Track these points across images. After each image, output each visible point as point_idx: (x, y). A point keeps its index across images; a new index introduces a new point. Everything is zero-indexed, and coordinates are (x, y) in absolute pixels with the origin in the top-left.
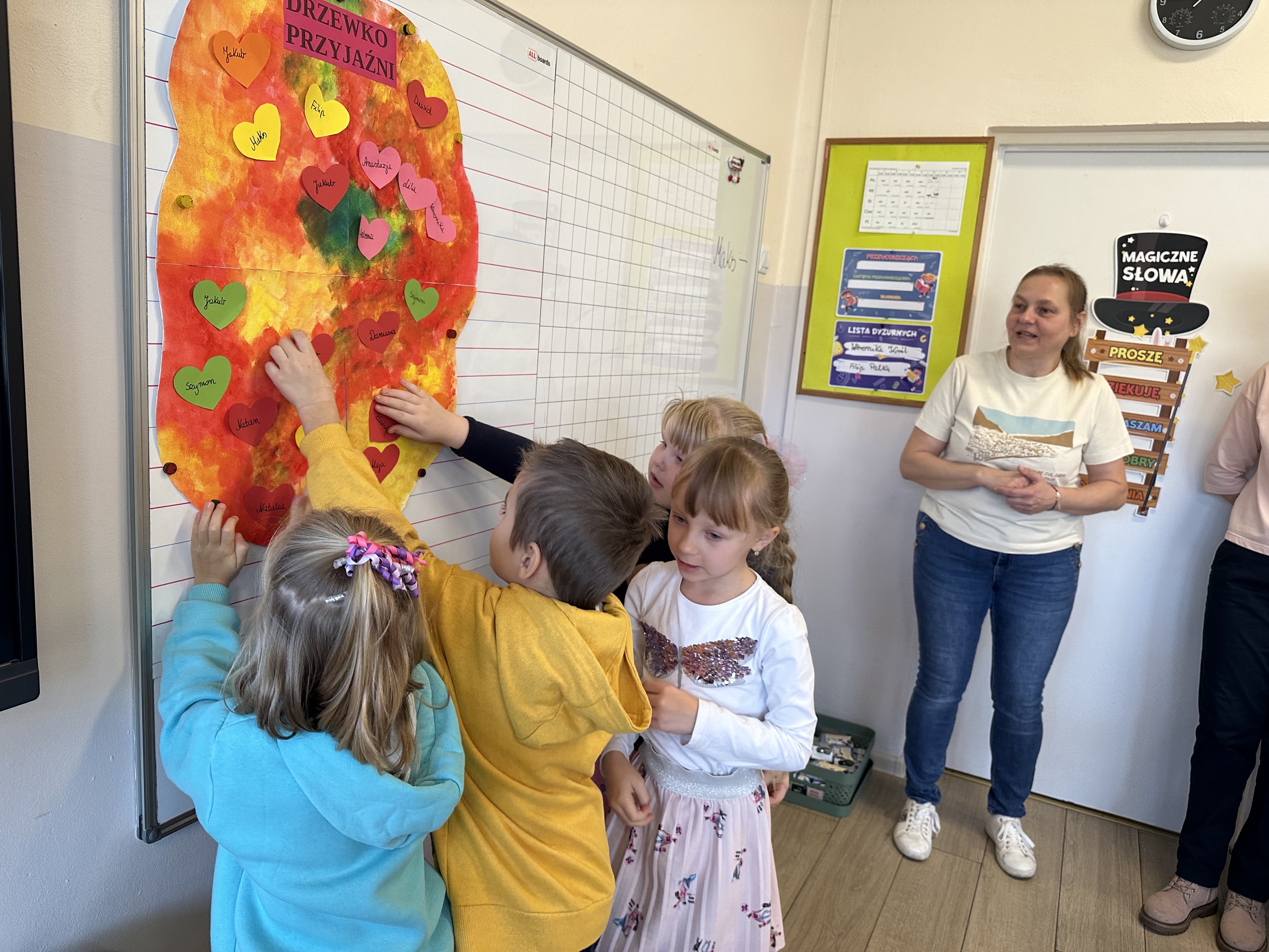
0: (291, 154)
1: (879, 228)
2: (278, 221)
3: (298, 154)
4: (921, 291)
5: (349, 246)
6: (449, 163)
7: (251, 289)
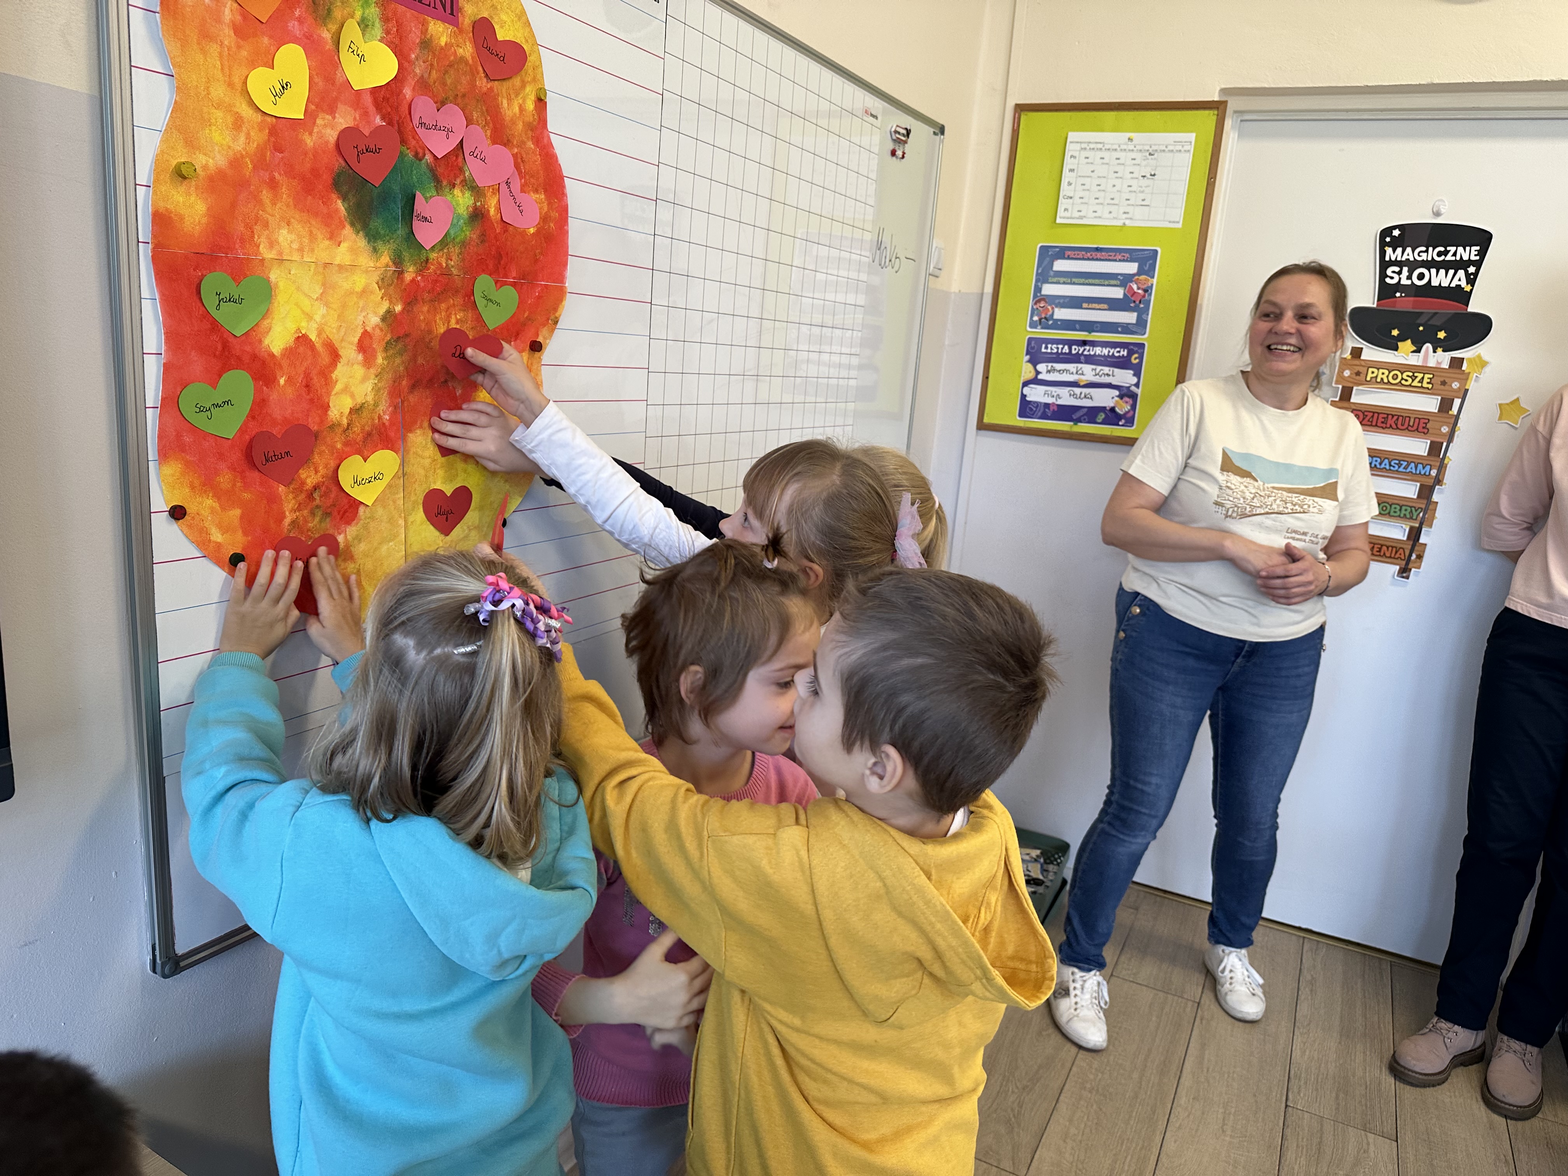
0: (323, 111)
1: (1081, 218)
2: (310, 197)
3: (332, 110)
4: (1133, 299)
5: (401, 231)
6: (530, 127)
7: (276, 284)
